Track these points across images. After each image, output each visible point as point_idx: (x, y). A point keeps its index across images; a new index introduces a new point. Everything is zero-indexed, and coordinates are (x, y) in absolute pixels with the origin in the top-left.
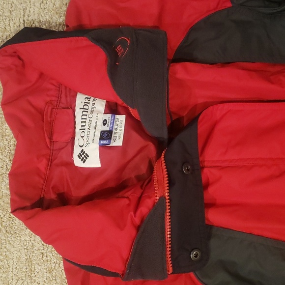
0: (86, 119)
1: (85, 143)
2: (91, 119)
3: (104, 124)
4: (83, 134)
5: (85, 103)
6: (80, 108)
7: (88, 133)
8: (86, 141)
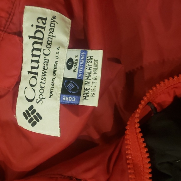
0: (39, 56)
1: (37, 97)
2: (47, 58)
3: (69, 67)
4: (33, 82)
5: (37, 27)
6: (30, 37)
7: (43, 81)
8: (38, 94)
